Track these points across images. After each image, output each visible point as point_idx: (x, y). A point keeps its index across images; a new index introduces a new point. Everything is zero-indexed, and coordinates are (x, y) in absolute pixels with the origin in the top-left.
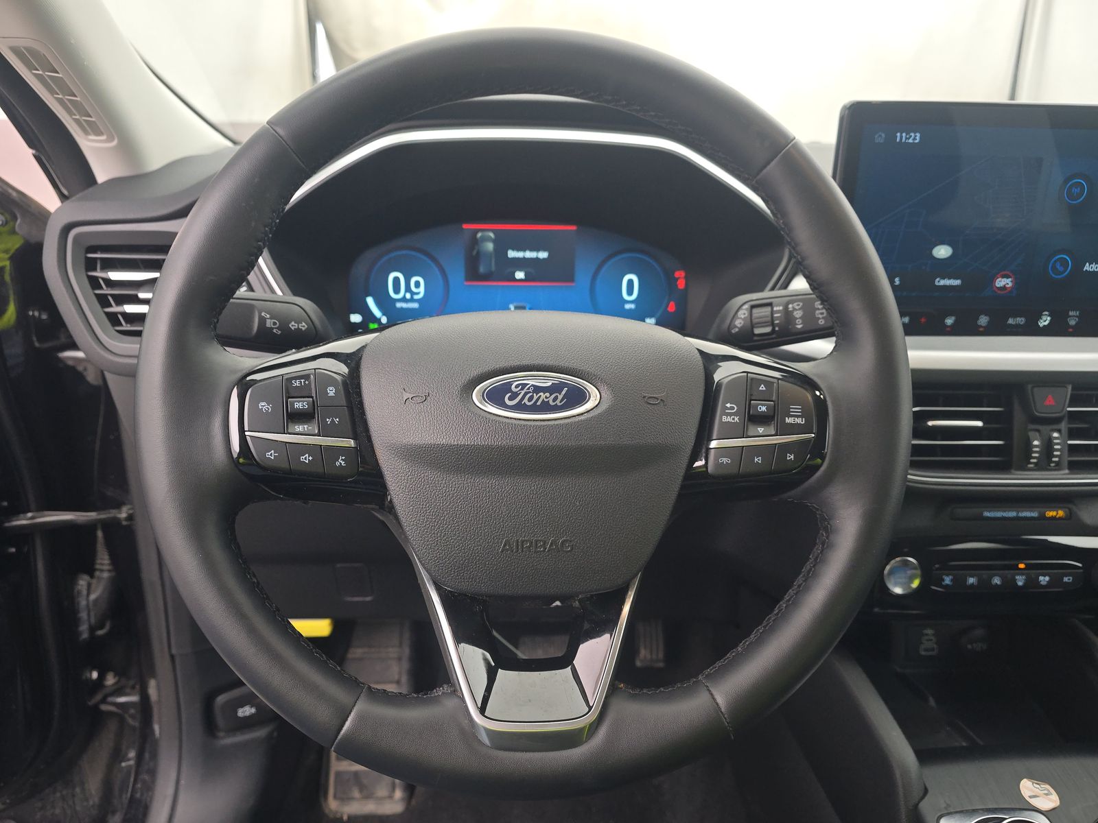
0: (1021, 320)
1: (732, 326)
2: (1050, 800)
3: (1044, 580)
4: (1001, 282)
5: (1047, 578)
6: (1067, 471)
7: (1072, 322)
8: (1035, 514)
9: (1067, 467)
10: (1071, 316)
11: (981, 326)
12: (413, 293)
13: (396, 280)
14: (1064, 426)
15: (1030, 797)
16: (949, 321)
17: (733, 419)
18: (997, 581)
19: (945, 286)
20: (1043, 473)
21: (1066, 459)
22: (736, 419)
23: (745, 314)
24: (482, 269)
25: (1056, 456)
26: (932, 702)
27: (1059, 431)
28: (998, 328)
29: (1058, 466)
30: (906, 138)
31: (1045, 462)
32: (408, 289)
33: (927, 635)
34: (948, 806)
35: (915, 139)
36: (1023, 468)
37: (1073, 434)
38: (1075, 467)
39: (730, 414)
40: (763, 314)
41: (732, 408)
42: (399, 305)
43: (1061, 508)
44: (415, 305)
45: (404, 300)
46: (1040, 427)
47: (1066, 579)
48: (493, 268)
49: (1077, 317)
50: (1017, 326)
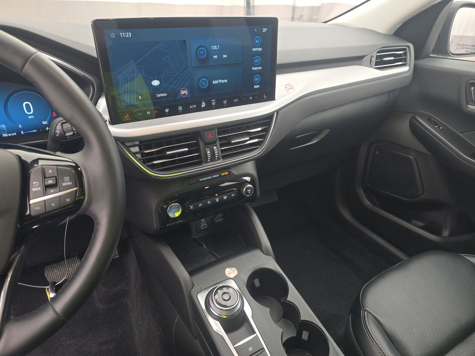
0: (195, 106)
1: (55, 134)
2: (235, 273)
3: (225, 198)
4: (183, 92)
5: (226, 197)
6: (222, 160)
7: (214, 104)
8: (218, 176)
9: (221, 158)
10: (213, 102)
11: (180, 111)
14: (218, 143)
15: (228, 274)
16: (167, 111)
17: (38, 189)
18: (209, 202)
19: (161, 97)
20: (214, 162)
21: (221, 155)
22: (39, 189)
23: (59, 127)
25: (217, 155)
26: (205, 246)
27: (216, 146)
28: (187, 111)
29: (218, 159)
30: (125, 35)
31: (213, 159)
33: (202, 221)
34: (201, 288)
35: (129, 35)
36: (207, 162)
37: (221, 146)
38: (224, 157)
39: (36, 187)
40: (68, 126)
41: (36, 184)
43: (226, 171)
46: (208, 146)
47: (232, 195)
49: (215, 102)
50: (194, 108)
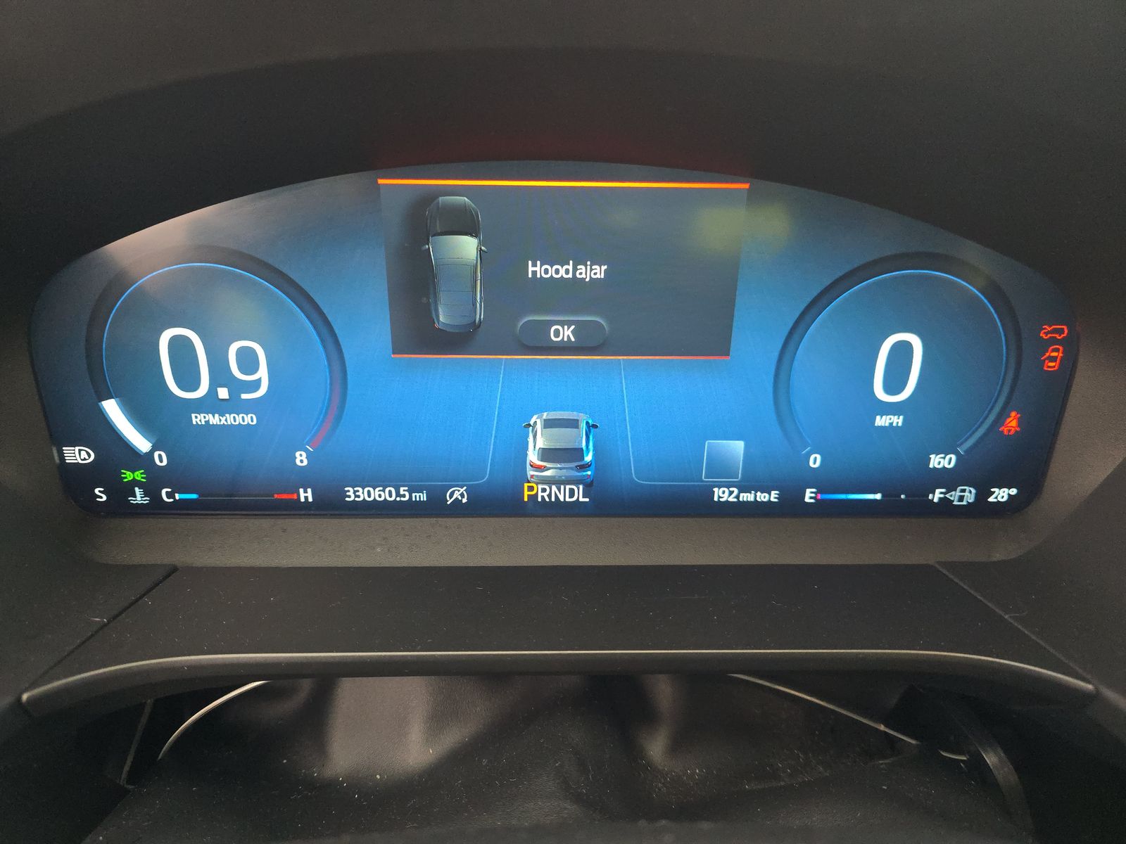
12: (238, 387)
13: (181, 349)
24: (443, 317)
32: (220, 374)
42: (198, 419)
44: (249, 419)
45: (210, 403)
48: (480, 315)
